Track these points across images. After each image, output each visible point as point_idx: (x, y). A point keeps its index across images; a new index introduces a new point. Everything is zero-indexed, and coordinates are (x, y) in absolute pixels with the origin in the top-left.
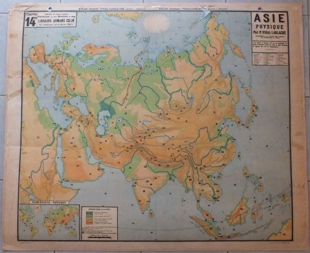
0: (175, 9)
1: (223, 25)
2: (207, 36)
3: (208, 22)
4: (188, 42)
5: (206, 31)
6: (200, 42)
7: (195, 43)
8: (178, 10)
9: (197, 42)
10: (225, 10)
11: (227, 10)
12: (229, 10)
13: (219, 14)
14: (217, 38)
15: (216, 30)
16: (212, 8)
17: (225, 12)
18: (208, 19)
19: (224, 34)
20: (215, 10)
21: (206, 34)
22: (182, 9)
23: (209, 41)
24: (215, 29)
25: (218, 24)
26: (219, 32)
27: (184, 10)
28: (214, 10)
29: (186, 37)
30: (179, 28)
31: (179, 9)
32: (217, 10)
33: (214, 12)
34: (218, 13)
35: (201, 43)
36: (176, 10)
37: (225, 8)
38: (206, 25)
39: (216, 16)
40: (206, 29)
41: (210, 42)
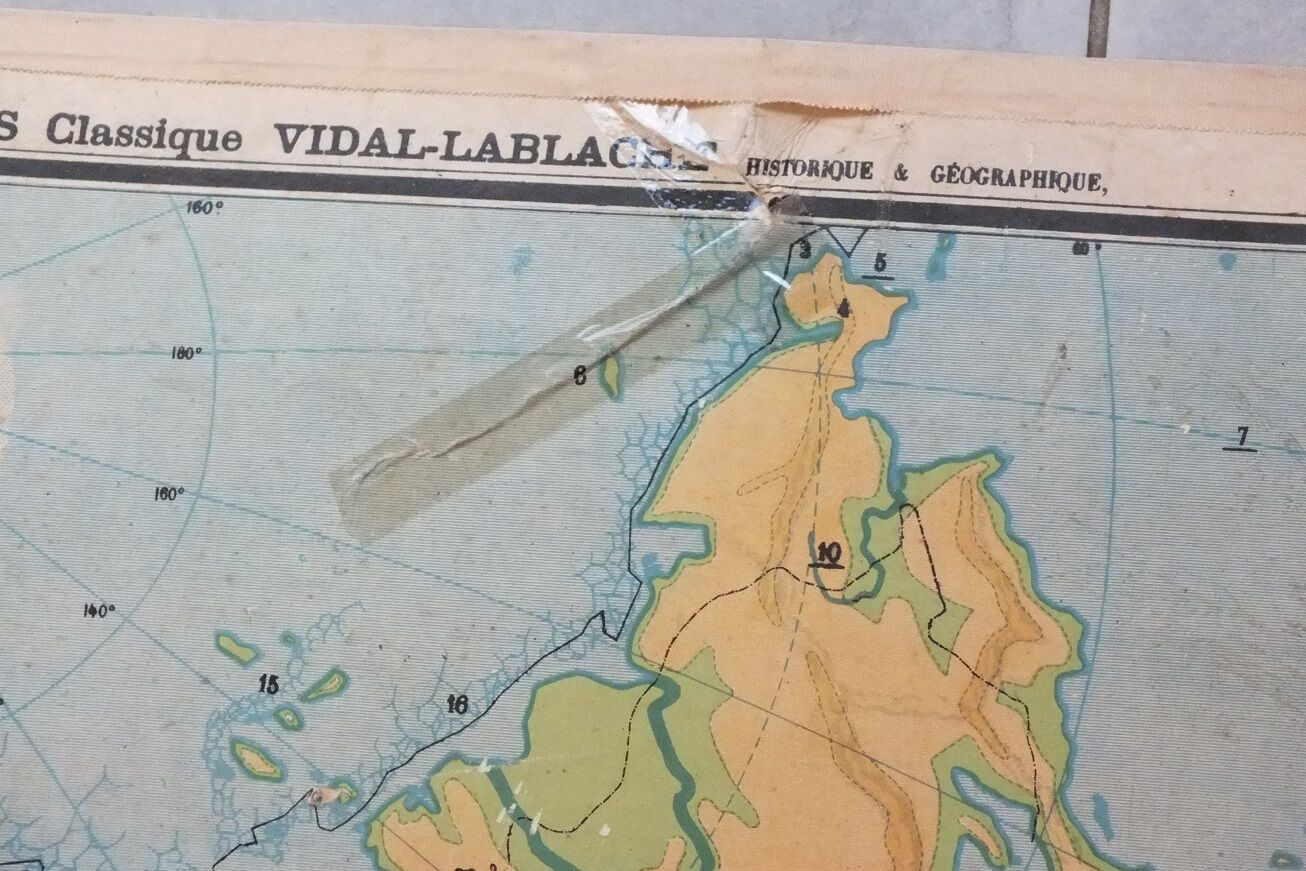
0: (144, 136)
1: (985, 484)
2: (663, 687)
3: (711, 418)
4: (299, 783)
5: (648, 580)
6: (506, 795)
7: (425, 801)
8: (198, 159)
9: (466, 793)
10: (1049, 198)
11: (1079, 200)
12: (1124, 195)
13: (935, 270)
14: (846, 746)
15: (832, 578)
16: (824, 142)
17: (1055, 246)
18: (716, 351)
19: (987, 680)
20: (879, 186)
21: (650, 644)
22: (263, 152)
23: (688, 784)
24: (828, 556)
25: (897, 477)
26: (899, 619)
27: (299, 160)
28: (852, 188)
29: (270, 684)
30: (164, 493)
31: (210, 141)
32: (920, 187)
33: (845, 230)
34: (910, 247)
35: (522, 819)
36: (163, 157)
37: (1066, 166)
38: (662, 465)
39: (871, 311)
40: (646, 541)
41: (706, 817)
